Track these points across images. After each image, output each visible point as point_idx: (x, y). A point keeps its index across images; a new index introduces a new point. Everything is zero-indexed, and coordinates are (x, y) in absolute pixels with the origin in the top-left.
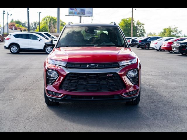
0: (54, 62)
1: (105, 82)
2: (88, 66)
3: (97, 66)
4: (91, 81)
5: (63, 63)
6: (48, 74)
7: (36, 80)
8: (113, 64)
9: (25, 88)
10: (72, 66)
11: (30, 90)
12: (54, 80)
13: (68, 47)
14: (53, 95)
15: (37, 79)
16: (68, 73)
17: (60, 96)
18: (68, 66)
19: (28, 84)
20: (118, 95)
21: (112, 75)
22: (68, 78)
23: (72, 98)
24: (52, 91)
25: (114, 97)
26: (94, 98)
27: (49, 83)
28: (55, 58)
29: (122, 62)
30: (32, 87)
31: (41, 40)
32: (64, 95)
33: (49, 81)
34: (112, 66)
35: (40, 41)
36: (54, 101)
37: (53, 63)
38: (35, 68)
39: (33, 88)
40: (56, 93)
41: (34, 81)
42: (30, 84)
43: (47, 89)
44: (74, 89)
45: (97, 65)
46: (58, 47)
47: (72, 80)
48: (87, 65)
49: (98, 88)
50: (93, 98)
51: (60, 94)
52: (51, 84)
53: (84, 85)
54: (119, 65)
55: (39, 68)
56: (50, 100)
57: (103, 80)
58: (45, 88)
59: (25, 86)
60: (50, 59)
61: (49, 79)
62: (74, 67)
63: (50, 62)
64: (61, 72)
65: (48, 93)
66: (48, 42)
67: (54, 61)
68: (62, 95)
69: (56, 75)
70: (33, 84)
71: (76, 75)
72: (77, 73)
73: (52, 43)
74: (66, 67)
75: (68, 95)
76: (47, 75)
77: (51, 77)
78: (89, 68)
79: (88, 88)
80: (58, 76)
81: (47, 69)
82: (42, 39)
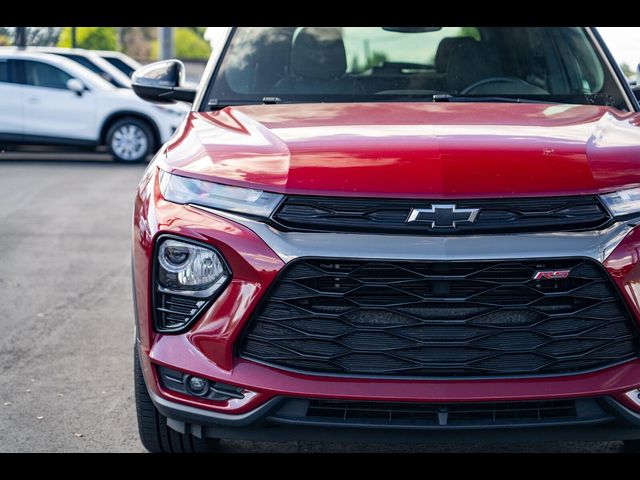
0: (200, 192)
1: (519, 318)
2: (414, 215)
3: (471, 219)
4: (432, 311)
5: (254, 196)
6: (165, 264)
7: (71, 300)
8: (571, 202)
9: (9, 346)
10: (315, 215)
11: (39, 356)
12: (199, 304)
13: (273, 103)
14: (193, 395)
15: (73, 295)
16: (288, 258)
17: (235, 403)
18: (291, 214)
19: (31, 323)
20: (599, 400)
21: (563, 273)
22: (288, 292)
23: (310, 413)
24: (184, 372)
25: (573, 414)
26: (450, 420)
27: (168, 322)
28: (204, 165)
29: (624, 195)
30: (54, 338)
31: (86, 89)
32: (264, 395)
33: (167, 306)
34: (563, 216)
35: (79, 94)
36: (197, 433)
37: (192, 197)
38: (62, 236)
39: (58, 346)
40: (211, 382)
41: (61, 303)
42: (39, 325)
43: (152, 355)
44: (328, 363)
45: (474, 212)
46: (215, 108)
47: (313, 302)
48: (408, 212)
49: (476, 354)
50: (443, 419)
51: (237, 390)
52: (179, 326)
53: (390, 333)
54: (604, 210)
55: (83, 236)
56: (171, 423)
57: (506, 307)
58: (143, 349)
59: (14, 333)
60: (174, 173)
61: (168, 296)
62: (324, 221)
63: (172, 193)
64: (242, 254)
65: (163, 385)
66: (152, 76)
67: (198, 183)
68: (250, 396)
69: (208, 271)
70: (55, 325)
71: (334, 270)
72: (345, 262)
73: (177, 85)
74: (280, 222)
75: (287, 399)
76: (155, 274)
77: (180, 287)
78: (420, 229)
79: (410, 354)
80: (223, 279)
81: (153, 233)
82: (89, 85)
